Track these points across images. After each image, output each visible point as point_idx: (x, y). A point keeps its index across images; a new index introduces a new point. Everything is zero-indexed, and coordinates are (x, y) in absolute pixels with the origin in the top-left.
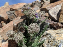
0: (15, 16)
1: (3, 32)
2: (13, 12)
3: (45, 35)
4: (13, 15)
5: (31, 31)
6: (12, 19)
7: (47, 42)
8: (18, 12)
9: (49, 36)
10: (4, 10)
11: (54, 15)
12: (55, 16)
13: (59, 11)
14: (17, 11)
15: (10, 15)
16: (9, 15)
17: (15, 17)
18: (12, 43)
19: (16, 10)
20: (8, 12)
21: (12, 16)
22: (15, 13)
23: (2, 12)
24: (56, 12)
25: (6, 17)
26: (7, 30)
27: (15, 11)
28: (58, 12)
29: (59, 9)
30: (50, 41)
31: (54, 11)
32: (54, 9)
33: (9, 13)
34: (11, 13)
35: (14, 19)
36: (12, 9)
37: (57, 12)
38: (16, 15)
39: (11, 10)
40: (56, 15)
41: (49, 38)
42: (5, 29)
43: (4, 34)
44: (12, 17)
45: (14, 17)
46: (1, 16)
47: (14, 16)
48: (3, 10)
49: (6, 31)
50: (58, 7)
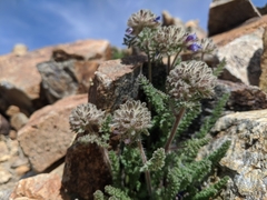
0: (75, 80)
1: (32, 136)
2: (66, 63)
3: (223, 130)
4: (63, 78)
5: (186, 86)
6: (60, 92)
7: (237, 150)
8: (84, 65)
9: (241, 129)
10: (20, 65)
11: (237, 66)
12: (242, 74)
13: (252, 54)
14: (82, 62)
15: (51, 77)
16: (48, 75)
17: (73, 85)
18: (86, 169)
19: (80, 58)
20: (45, 65)
21: (63, 81)
22: (72, 70)
23: (11, 71)
24: (241, 57)
25: (33, 89)
26: (51, 128)
27: (72, 61)
28: (252, 59)
29: (251, 48)
30: (255, 141)
31: (236, 53)
32: (235, 46)
33: (49, 70)
34: (58, 70)
35: (67, 93)
36: (62, 52)
37: (247, 60)
38: (78, 76)
39: (59, 56)
40: (244, 70)
41: (245, 132)
42: (42, 120)
43: (36, 142)
44: (60, 87)
45: (68, 84)
46: (9, 87)
47: (71, 79)
48: (14, 63)
49: (46, 130)
50: (248, 40)
